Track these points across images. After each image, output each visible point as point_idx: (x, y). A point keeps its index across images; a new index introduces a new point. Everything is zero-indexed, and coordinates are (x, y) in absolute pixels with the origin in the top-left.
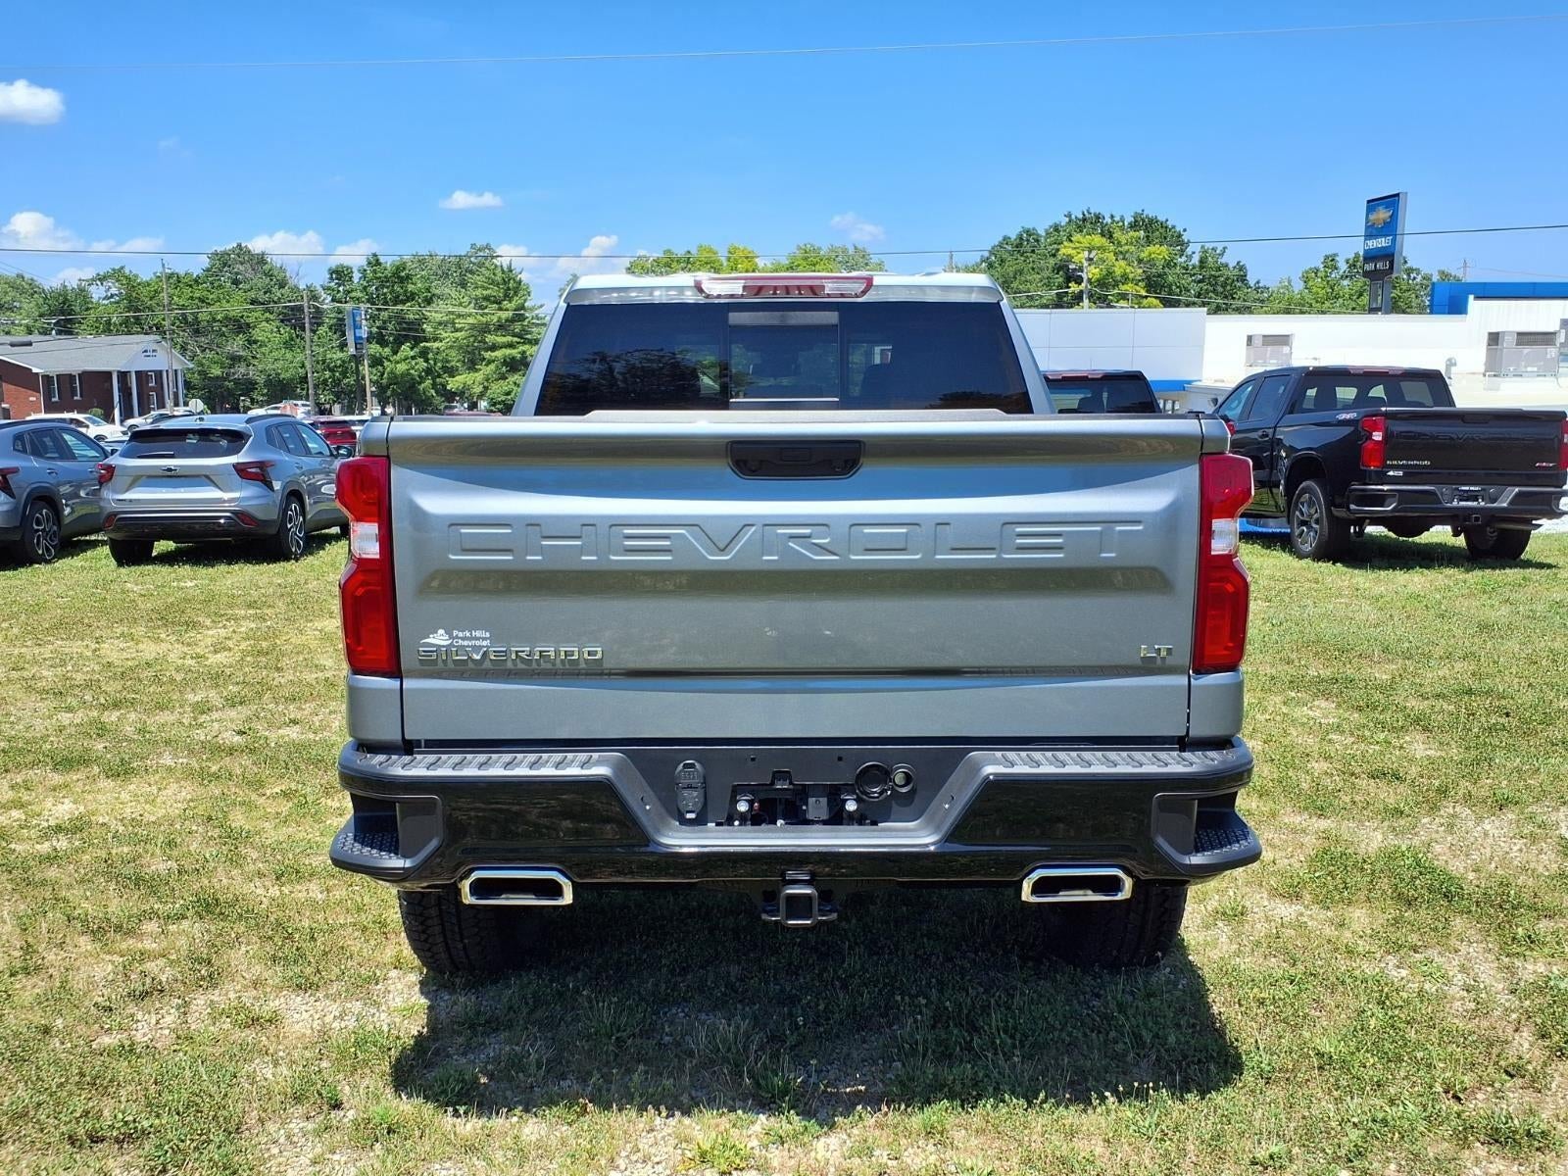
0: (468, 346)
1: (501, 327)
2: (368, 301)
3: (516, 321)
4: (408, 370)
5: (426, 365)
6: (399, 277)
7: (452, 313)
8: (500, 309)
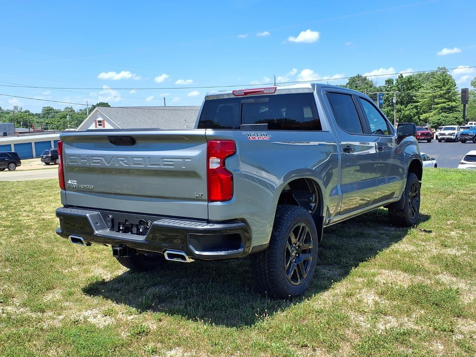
0: (429, 103)
1: (441, 96)
2: (398, 90)
3: (447, 94)
4: (409, 113)
5: (416, 111)
6: (409, 81)
7: (424, 92)
8: (441, 90)
